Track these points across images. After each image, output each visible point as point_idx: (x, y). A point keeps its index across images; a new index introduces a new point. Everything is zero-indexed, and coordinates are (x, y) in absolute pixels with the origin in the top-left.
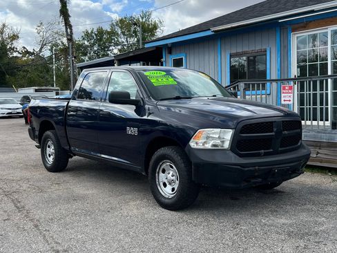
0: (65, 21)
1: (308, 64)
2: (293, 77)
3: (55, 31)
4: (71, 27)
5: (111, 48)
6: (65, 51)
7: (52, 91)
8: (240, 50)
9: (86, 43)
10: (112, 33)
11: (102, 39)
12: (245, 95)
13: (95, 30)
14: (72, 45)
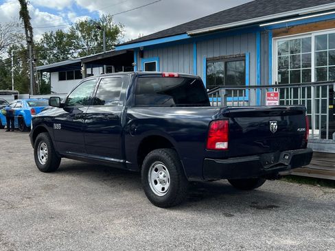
0: (25, 23)
1: (289, 70)
2: (273, 83)
3: (14, 33)
4: (31, 29)
5: (71, 51)
6: (25, 54)
7: (10, 94)
8: (217, 55)
9: (45, 46)
10: (72, 36)
11: (62, 41)
12: (226, 101)
13: (54, 33)
14: (32, 47)
